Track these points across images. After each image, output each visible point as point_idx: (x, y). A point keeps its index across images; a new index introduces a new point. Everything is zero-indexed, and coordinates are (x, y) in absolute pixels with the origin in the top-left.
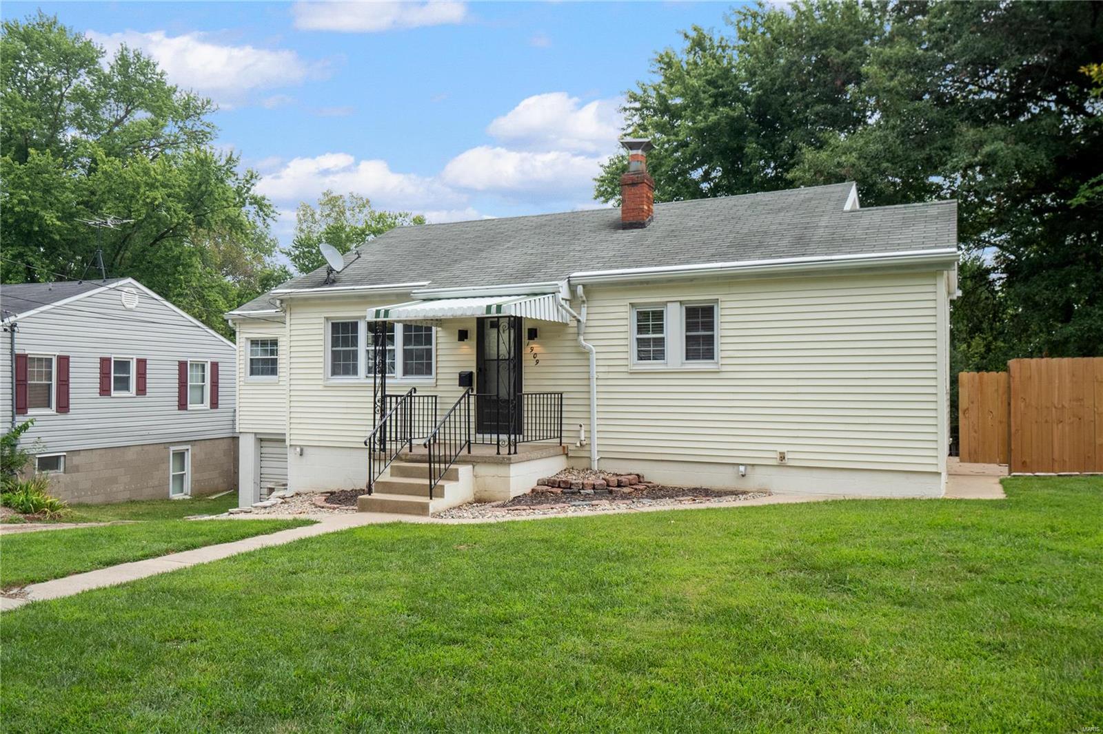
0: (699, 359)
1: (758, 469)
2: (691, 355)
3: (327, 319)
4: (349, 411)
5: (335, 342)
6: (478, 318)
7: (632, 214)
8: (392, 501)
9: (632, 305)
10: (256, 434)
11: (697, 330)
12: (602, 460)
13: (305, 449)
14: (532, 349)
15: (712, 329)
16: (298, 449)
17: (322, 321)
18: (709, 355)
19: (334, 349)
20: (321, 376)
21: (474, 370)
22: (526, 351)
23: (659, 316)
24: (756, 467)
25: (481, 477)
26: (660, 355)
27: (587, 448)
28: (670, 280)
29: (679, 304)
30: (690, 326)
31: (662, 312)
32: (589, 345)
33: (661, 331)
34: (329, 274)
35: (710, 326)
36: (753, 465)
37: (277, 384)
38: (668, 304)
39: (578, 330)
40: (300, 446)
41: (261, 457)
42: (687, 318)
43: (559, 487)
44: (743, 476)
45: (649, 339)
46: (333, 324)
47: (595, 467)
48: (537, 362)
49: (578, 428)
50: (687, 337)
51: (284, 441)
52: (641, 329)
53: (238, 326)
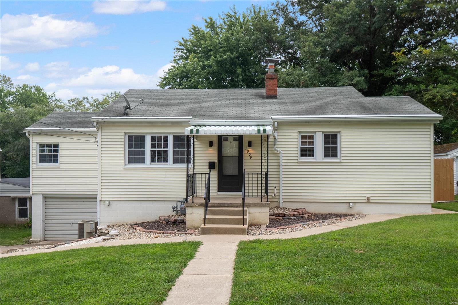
0: (330, 157)
1: (357, 204)
2: (327, 155)
3: (126, 133)
4: (140, 181)
5: (130, 146)
6: (219, 136)
7: (272, 92)
8: (223, 228)
9: (300, 132)
10: (43, 194)
11: (329, 144)
12: (284, 203)
13: (111, 202)
14: (248, 152)
15: (337, 144)
16: (107, 202)
17: (123, 134)
18: (335, 155)
19: (129, 149)
20: (122, 164)
21: (216, 161)
22: (245, 152)
23: (311, 137)
24: (356, 204)
25: (252, 213)
26: (312, 155)
27: (277, 197)
28: (320, 122)
29: (322, 133)
30: (326, 143)
31: (313, 136)
32: (279, 149)
33: (313, 144)
34: (125, 110)
35: (336, 143)
36: (355, 203)
37: (59, 168)
38: (317, 132)
39: (274, 143)
40: (108, 201)
41: (46, 207)
42: (325, 139)
43: (279, 216)
44: (351, 207)
45: (306, 148)
46: (129, 136)
47: (281, 206)
48: (251, 157)
49: (274, 188)
50: (325, 147)
51: (96, 198)
52: (303, 143)
53: (31, 136)
